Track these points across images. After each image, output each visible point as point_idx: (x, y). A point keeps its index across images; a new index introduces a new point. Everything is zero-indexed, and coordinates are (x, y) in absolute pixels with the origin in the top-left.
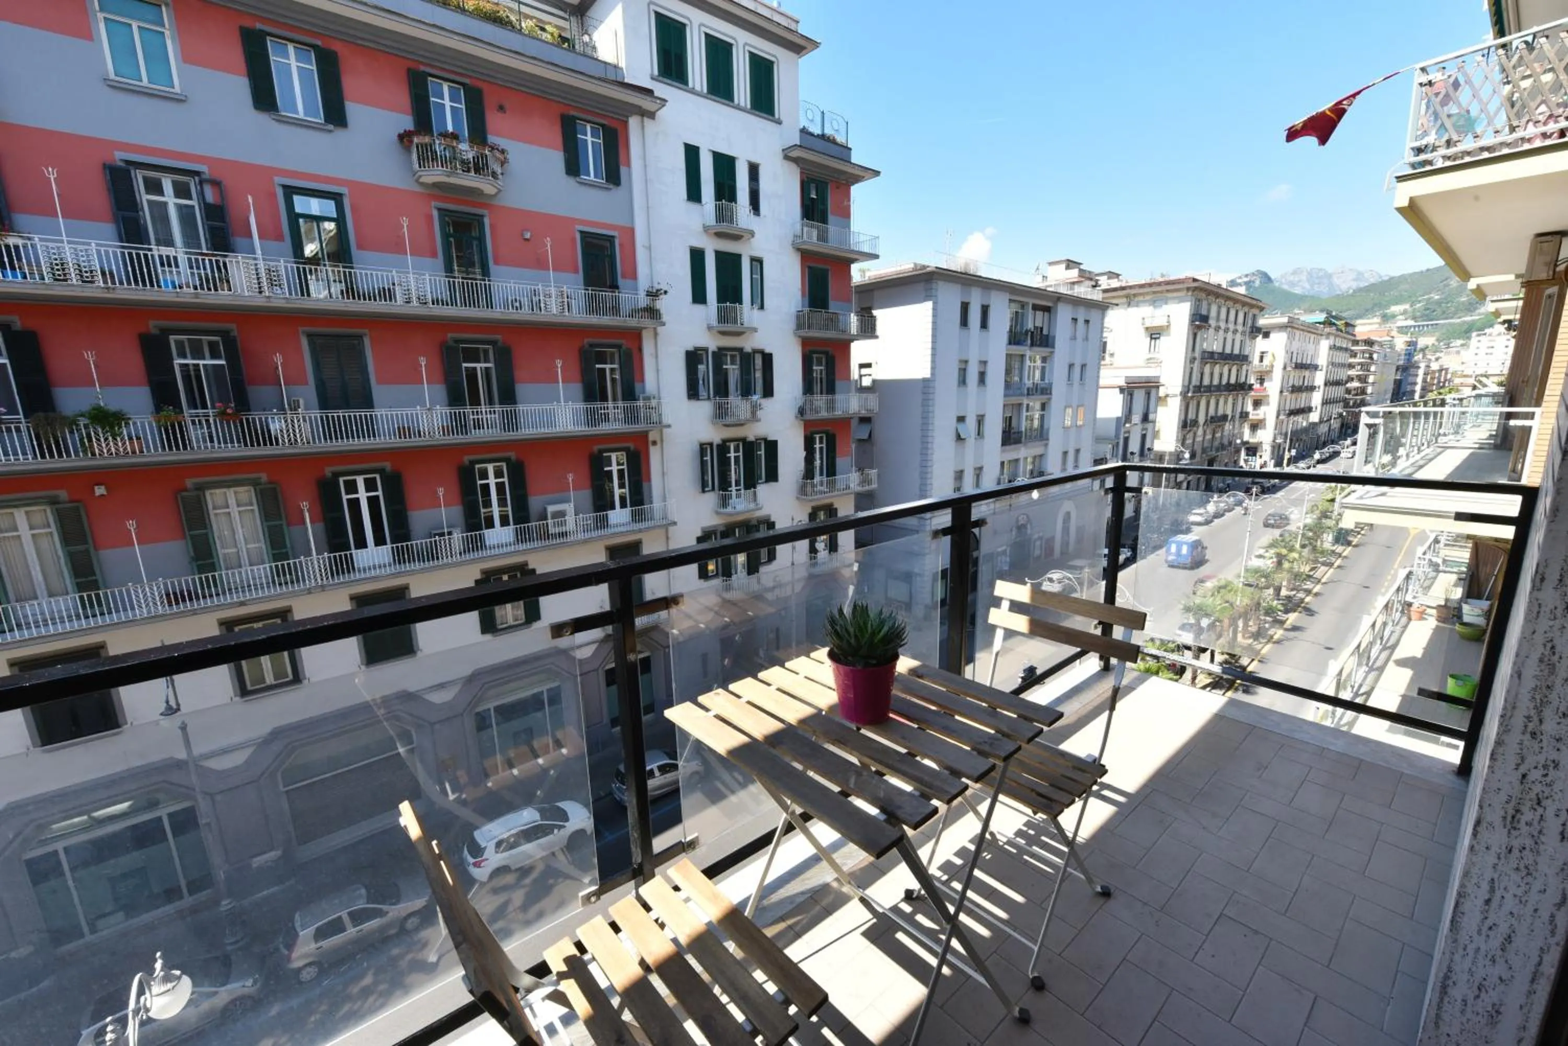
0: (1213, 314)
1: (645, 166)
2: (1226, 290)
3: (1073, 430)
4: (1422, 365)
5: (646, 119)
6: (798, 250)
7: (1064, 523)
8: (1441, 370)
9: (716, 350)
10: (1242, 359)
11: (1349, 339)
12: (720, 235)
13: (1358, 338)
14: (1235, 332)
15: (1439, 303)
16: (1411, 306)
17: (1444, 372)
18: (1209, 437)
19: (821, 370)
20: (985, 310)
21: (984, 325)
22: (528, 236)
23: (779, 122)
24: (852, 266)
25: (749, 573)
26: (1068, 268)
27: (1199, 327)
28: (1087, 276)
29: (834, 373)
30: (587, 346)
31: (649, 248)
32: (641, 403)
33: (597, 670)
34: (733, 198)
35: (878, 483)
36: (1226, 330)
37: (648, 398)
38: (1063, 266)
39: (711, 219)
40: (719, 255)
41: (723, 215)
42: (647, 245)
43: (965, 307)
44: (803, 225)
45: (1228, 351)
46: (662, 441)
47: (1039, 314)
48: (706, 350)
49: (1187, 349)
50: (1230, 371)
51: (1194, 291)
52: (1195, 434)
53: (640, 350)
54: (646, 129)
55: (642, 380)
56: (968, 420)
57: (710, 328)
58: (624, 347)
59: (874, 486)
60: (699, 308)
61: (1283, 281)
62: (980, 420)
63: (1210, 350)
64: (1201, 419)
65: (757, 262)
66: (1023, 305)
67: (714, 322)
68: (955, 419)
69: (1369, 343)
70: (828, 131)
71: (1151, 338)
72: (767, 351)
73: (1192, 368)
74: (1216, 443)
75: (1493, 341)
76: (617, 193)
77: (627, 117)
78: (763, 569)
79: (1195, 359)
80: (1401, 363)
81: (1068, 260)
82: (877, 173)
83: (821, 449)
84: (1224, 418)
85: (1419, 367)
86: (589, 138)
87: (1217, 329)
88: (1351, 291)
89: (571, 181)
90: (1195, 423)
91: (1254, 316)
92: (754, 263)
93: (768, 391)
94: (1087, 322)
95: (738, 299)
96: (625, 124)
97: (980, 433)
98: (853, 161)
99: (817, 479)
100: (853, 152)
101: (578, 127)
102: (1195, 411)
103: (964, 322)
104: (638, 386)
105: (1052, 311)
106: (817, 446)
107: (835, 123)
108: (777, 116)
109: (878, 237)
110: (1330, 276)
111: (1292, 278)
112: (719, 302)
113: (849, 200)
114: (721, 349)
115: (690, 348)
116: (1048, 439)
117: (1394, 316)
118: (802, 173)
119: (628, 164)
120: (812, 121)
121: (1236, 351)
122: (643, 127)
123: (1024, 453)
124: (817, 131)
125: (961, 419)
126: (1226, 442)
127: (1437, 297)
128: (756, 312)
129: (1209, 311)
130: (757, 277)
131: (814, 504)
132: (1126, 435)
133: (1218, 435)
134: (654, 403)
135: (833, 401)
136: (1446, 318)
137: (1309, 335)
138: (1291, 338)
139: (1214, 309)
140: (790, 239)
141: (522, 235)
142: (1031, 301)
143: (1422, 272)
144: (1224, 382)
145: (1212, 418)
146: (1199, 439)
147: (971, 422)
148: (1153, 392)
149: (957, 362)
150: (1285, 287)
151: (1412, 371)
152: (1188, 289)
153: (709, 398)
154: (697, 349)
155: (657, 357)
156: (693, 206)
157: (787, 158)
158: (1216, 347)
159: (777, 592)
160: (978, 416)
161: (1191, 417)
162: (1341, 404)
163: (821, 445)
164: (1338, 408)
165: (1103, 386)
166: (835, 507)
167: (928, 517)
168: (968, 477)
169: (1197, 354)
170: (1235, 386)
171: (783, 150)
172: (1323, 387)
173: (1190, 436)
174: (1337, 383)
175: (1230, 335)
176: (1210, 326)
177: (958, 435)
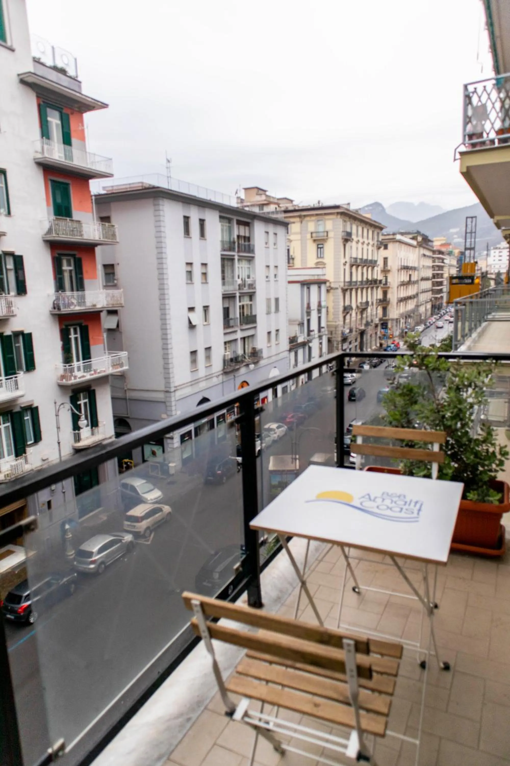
0: (354, 231)
3: (273, 315)
6: (40, 164)
10: (372, 263)
11: (431, 250)
13: (435, 250)
14: (368, 244)
18: (359, 317)
19: (70, 271)
20: (202, 222)
21: (202, 234)
23: (12, 50)
24: (91, 181)
25: (18, 454)
26: (257, 194)
27: (347, 241)
28: (271, 200)
29: (81, 273)
35: (130, 365)
36: (363, 243)
38: (254, 192)
43: (186, 219)
44: (43, 143)
45: (365, 257)
47: (242, 228)
50: (367, 271)
51: (341, 214)
52: (351, 315)
56: (196, 309)
59: (126, 368)
61: (392, 210)
62: (206, 308)
63: (355, 257)
64: (354, 306)
65: (2, 173)
66: (229, 220)
68: (187, 310)
69: (441, 252)
70: (59, 64)
71: (318, 248)
72: (17, 253)
73: (345, 269)
74: (364, 321)
75: (502, 252)
78: (30, 451)
79: (346, 262)
81: (257, 188)
82: (104, 106)
83: (76, 339)
84: (367, 304)
87: (358, 242)
88: (428, 219)
90: (351, 307)
91: (379, 233)
93: (22, 290)
94: (275, 235)
97: (206, 321)
98: (83, 92)
99: (75, 364)
100: (83, 86)
102: (349, 299)
103: (187, 232)
105: (251, 225)
106: (72, 336)
107: (64, 57)
108: (9, 44)
109: (111, 159)
111: (396, 208)
113: (83, 125)
116: (256, 323)
117: (452, 235)
118: (38, 97)
120: (43, 53)
121: (370, 258)
123: (238, 334)
124: (49, 62)
125: (191, 309)
126: (369, 320)
128: (4, 218)
129: (351, 229)
130: (2, 185)
131: (74, 387)
132: (308, 318)
133: (365, 316)
135: (83, 297)
137: (411, 247)
138: (399, 249)
139: (354, 228)
140: (32, 154)
142: (235, 218)
144: (365, 279)
145: (360, 304)
146: (354, 319)
147: (199, 310)
148: (323, 285)
149: (184, 265)
152: (338, 213)
157: (23, 82)
158: (359, 256)
160: (204, 307)
161: (347, 303)
162: (431, 292)
163: (76, 336)
164: (429, 295)
165: (290, 282)
166: (93, 388)
167: (172, 389)
168: (201, 356)
169: (347, 259)
170: (371, 281)
171: (19, 75)
172: (420, 282)
173: (348, 317)
174: (427, 279)
175: (365, 246)
176: (353, 239)
177: (190, 322)
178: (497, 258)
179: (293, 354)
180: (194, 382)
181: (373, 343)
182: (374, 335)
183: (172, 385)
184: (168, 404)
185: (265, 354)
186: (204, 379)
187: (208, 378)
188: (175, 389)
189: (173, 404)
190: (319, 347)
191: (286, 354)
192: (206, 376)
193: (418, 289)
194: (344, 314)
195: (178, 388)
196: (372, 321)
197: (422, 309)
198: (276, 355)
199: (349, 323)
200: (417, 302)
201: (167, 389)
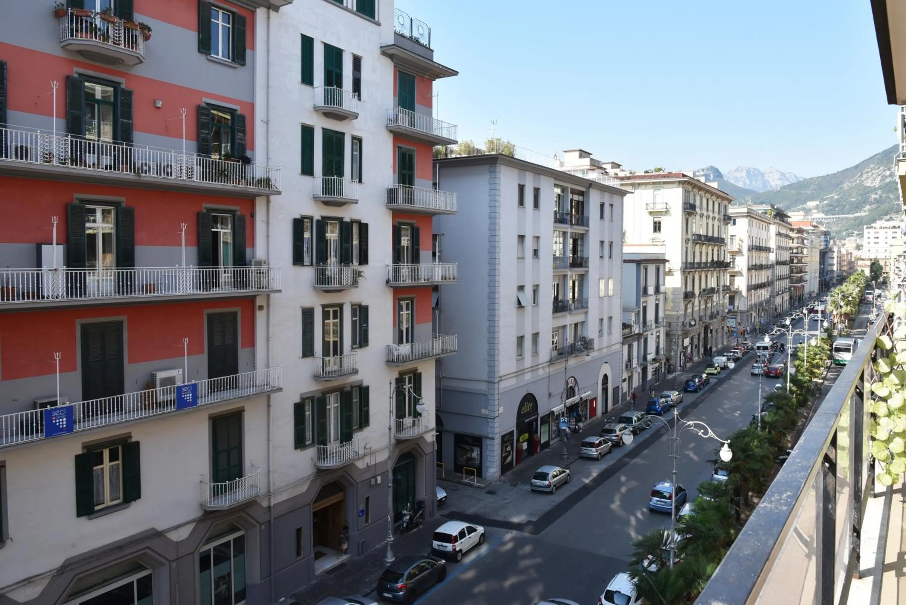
0: (698, 203)
1: (268, 51)
2: (704, 184)
3: (606, 299)
4: (835, 249)
5: (271, 12)
6: (391, 131)
7: (603, 384)
8: (847, 254)
9: (320, 218)
10: (719, 241)
11: (788, 228)
12: (328, 115)
13: (793, 227)
14: (714, 218)
15: (838, 201)
16: (820, 202)
17: (849, 256)
18: (703, 307)
19: (408, 241)
20: (537, 191)
21: (536, 205)
22: (159, 104)
23: (378, 24)
25: (343, 441)
26: (581, 156)
27: (690, 214)
28: (596, 165)
29: (417, 245)
30: (204, 211)
31: (267, 123)
32: (253, 268)
33: (193, 553)
34: (340, 85)
36: (708, 217)
37: (259, 263)
38: (577, 154)
39: (320, 102)
40: (325, 131)
41: (330, 98)
42: (265, 120)
43: (521, 188)
44: (397, 111)
45: (710, 234)
46: (268, 305)
47: (576, 197)
48: (311, 218)
49: (682, 231)
50: (713, 250)
51: (683, 184)
52: (693, 304)
53: (253, 216)
54: (272, 20)
55: (253, 245)
56: (526, 289)
57: (315, 198)
58: (238, 213)
60: (307, 179)
61: (730, 176)
62: (536, 291)
63: (698, 233)
64: (697, 292)
65: (358, 141)
66: (564, 190)
67: (319, 192)
68: (516, 288)
69: (800, 231)
70: (415, 34)
71: (654, 222)
72: (363, 221)
73: (687, 248)
74: (709, 312)
75: (878, 233)
76: (241, 72)
77: (256, 8)
78: (355, 437)
79: (689, 240)
80: (822, 247)
81: (581, 150)
82: (454, 73)
83: (407, 315)
84: (712, 290)
85: (834, 252)
86: (220, 23)
87: (702, 215)
88: (779, 188)
89: (202, 58)
90: (693, 293)
91: (725, 206)
92: (354, 141)
93: (364, 259)
94: (612, 205)
95: (341, 174)
96: (253, 13)
97: (535, 300)
98: (434, 60)
99: (404, 345)
100: (434, 53)
101: (213, 12)
102: (691, 284)
103: (521, 202)
104: (248, 251)
105: (585, 195)
106: (404, 313)
107: (420, 28)
108: (376, 19)
109: (456, 126)
110: (763, 175)
111: (735, 175)
112: (324, 174)
113: (431, 92)
114: (323, 218)
115: (298, 217)
116: (587, 307)
117: (810, 210)
118: (395, 66)
119: (253, 48)
120: (404, 25)
121: (716, 235)
122: (268, 18)
123: (569, 319)
124: (407, 34)
125: (521, 288)
126: (715, 310)
127: (836, 197)
128: (356, 186)
129: (695, 200)
130: (356, 153)
131: (401, 369)
132: (645, 305)
133: (709, 305)
134: (264, 268)
135: (417, 269)
136: (843, 214)
137: (762, 223)
138: (750, 225)
139: (698, 198)
140: (385, 122)
141: (155, 102)
142: (570, 186)
143: (824, 176)
144: (710, 260)
145: (704, 290)
146: (696, 309)
147: (529, 291)
148: (661, 266)
149: (516, 237)
150: (732, 181)
151: (830, 255)
152: (680, 182)
153: (312, 264)
154: (303, 218)
155: (268, 223)
156: (306, 88)
157: (384, 53)
158: (702, 232)
159: (367, 460)
160: (534, 286)
161: (689, 289)
162: (788, 280)
163: (408, 312)
164: (786, 283)
165: (625, 261)
166: (419, 371)
167: (496, 380)
168: (528, 343)
169: (689, 236)
170: (716, 262)
171: (381, 47)
172: (775, 266)
173: (690, 306)
174: (783, 263)
175: (710, 221)
176: (697, 213)
177: (519, 302)
178: (872, 240)
179: (626, 347)
180: (520, 373)
181: (720, 340)
182: (720, 331)
183: (497, 375)
184: (490, 397)
185: (596, 346)
186: (530, 370)
187: (534, 368)
188: (500, 379)
189: (497, 397)
190: (656, 341)
191: (618, 346)
192: (532, 367)
193: (773, 274)
194: (686, 302)
195: (503, 378)
196: (718, 312)
197: (778, 300)
198: (608, 347)
199: (691, 314)
200: (772, 292)
201: (491, 379)
